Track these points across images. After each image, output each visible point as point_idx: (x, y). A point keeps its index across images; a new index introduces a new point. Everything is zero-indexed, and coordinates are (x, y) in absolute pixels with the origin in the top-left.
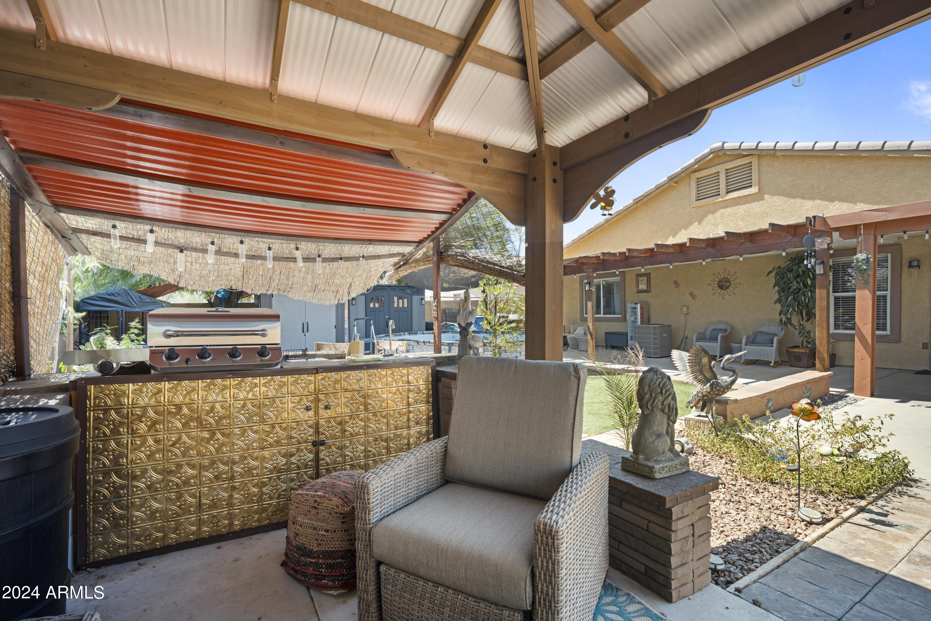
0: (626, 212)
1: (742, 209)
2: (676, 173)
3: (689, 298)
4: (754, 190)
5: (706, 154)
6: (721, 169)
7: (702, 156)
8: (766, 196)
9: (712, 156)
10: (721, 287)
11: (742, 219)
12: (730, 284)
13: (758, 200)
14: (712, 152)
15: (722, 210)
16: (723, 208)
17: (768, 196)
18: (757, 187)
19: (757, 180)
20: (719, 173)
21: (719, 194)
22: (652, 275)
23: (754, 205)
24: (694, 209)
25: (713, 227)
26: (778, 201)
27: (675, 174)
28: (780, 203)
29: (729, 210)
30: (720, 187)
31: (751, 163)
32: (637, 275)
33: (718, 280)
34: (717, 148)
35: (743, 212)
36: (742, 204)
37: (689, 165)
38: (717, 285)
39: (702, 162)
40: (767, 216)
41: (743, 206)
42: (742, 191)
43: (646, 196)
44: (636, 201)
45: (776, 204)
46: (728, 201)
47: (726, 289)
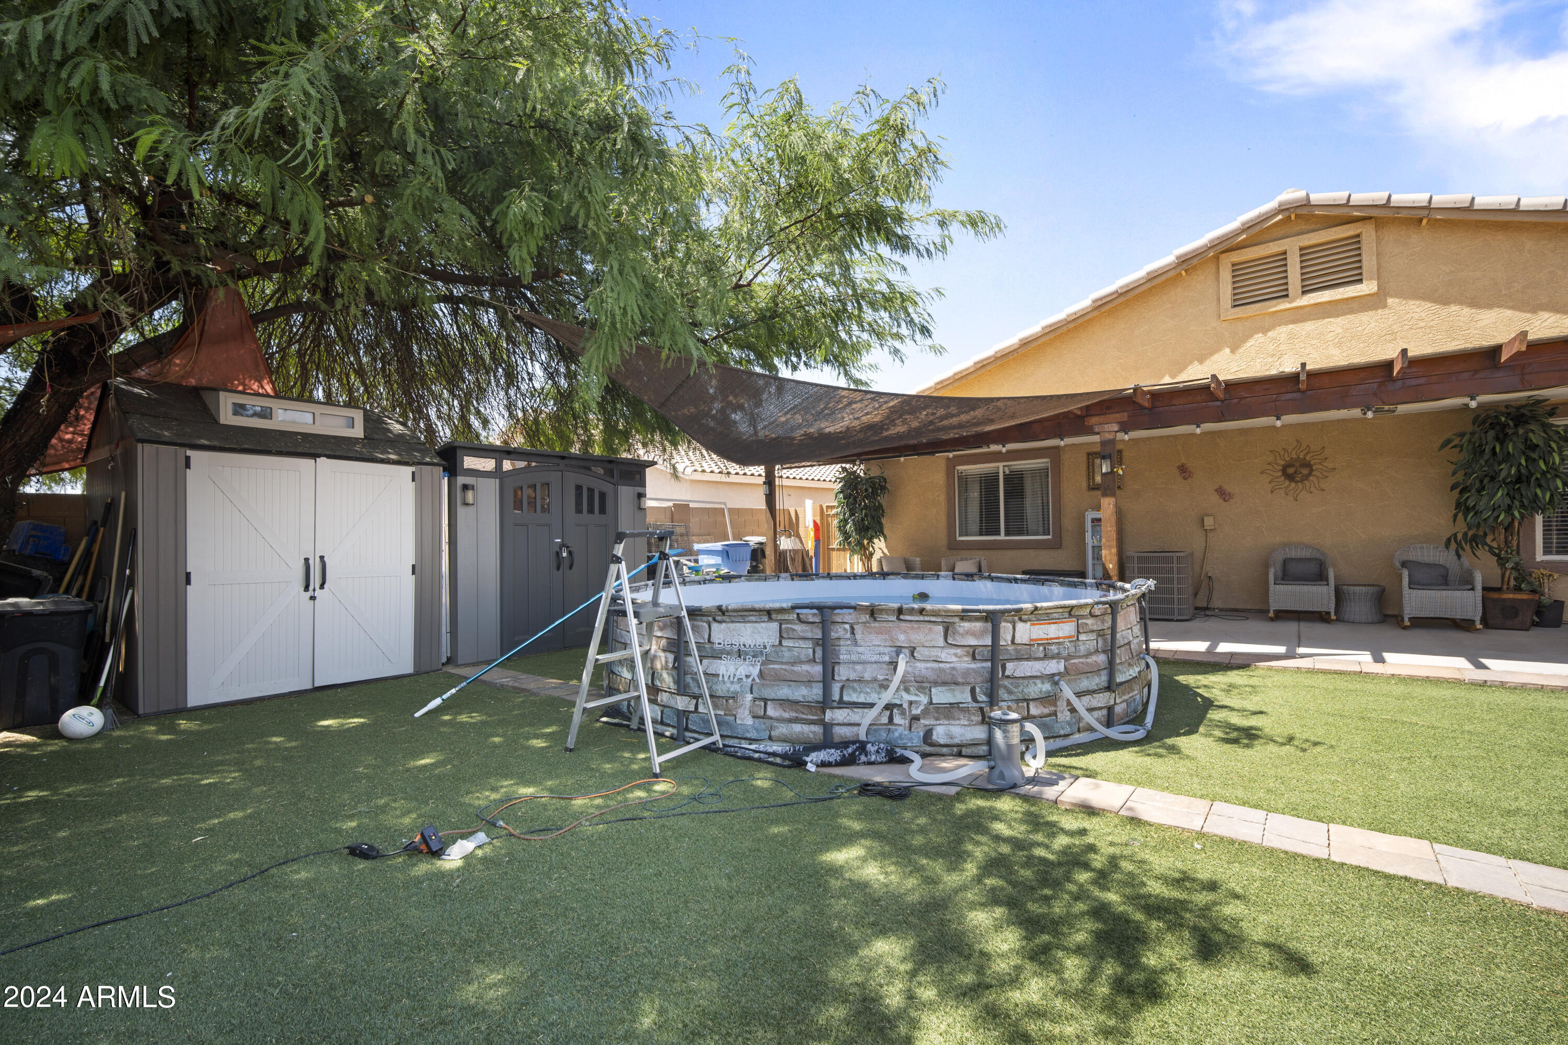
0: (1071, 326)
1: (1336, 325)
2: (1197, 249)
3: (1215, 499)
4: (1368, 287)
5: (1267, 213)
6: (1292, 246)
7: (1258, 217)
8: (1390, 301)
9: (1280, 217)
10: (1290, 478)
11: (1339, 345)
12: (1312, 470)
13: (1374, 307)
14: (1280, 210)
15: (1291, 326)
16: (1294, 322)
17: (1397, 300)
18: (1375, 283)
19: (1375, 269)
20: (1285, 253)
21: (1287, 296)
22: (1125, 454)
23: (1365, 317)
24: (1225, 324)
25: (1270, 360)
26: (1418, 310)
27: (1194, 251)
28: (1423, 314)
29: (1309, 327)
30: (1290, 280)
31: (1358, 236)
32: (1089, 454)
33: (1283, 463)
34: (1296, 201)
35: (1339, 330)
36: (1338, 316)
37: (1226, 234)
38: (1280, 473)
39: (1257, 229)
40: (1395, 339)
41: (1339, 319)
42: (1341, 290)
43: (1121, 295)
44: (1100, 303)
45: (1416, 316)
46: (1306, 310)
47: (1302, 481)
